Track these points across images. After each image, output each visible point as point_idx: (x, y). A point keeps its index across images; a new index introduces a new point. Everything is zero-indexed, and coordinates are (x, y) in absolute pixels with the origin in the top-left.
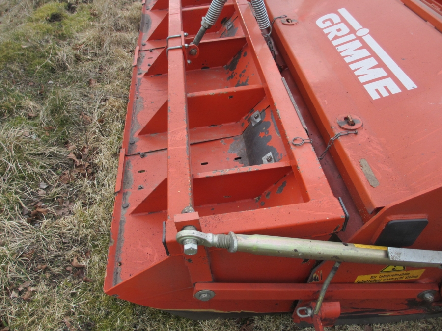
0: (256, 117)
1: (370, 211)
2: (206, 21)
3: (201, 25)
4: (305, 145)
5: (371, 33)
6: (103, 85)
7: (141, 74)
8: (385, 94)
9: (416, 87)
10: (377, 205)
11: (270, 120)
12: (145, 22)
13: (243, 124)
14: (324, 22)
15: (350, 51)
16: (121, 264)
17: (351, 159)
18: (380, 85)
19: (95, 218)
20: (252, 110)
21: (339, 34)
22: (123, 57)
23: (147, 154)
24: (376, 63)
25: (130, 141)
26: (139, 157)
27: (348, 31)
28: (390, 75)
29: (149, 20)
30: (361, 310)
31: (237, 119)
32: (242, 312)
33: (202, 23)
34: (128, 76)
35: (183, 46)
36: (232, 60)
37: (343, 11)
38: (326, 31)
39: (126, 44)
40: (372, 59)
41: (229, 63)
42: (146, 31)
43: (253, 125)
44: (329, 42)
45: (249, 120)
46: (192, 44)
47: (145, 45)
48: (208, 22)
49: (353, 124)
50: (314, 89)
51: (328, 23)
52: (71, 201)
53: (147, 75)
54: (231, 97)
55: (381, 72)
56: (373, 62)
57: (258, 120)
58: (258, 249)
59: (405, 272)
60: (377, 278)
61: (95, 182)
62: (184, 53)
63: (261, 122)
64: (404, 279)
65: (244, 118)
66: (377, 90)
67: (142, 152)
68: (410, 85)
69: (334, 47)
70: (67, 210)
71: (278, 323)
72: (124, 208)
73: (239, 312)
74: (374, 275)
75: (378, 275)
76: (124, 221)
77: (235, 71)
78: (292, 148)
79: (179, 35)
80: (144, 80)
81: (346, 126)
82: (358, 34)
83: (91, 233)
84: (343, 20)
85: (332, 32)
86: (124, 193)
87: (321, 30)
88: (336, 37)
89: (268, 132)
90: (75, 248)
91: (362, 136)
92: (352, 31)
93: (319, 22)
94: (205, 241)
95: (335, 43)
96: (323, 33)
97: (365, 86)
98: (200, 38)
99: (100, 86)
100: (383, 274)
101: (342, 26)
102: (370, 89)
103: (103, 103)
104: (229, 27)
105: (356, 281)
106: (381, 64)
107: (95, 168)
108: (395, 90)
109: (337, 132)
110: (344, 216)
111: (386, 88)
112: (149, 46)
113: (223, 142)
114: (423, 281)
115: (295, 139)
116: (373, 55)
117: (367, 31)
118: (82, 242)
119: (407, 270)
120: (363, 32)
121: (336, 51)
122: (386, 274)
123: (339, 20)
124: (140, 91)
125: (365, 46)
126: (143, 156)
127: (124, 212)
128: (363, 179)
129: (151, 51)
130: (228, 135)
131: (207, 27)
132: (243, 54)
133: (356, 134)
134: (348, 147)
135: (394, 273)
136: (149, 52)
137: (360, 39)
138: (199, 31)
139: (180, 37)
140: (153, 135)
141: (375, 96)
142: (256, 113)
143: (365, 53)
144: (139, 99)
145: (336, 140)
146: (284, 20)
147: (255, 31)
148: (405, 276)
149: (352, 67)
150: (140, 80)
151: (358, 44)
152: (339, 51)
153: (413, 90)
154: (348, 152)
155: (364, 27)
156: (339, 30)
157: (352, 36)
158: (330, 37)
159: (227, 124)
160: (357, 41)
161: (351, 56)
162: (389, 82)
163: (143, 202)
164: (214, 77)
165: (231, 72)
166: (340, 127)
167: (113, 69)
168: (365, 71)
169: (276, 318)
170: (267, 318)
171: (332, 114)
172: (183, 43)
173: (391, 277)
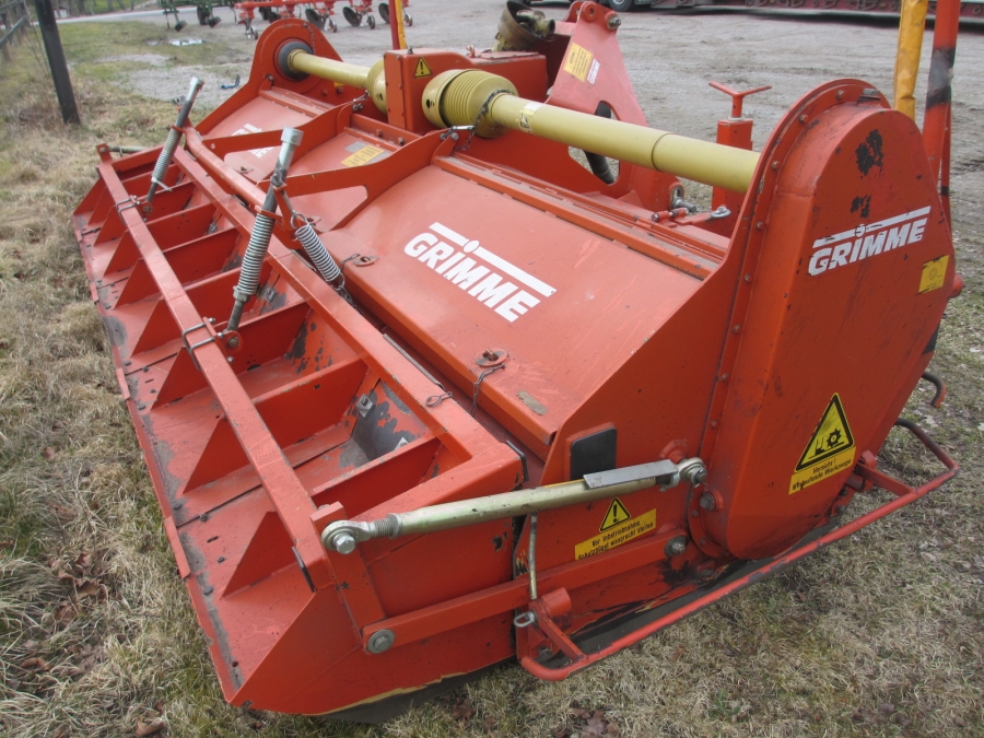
0: (364, 404)
1: (547, 443)
2: (240, 291)
3: (234, 300)
4: (444, 403)
5: (482, 245)
6: (71, 451)
7: (144, 408)
8: (523, 311)
9: (555, 290)
10: (551, 431)
11: (387, 399)
12: (113, 329)
13: (347, 424)
14: (416, 248)
15: (463, 274)
16: (235, 664)
17: (506, 396)
18: (513, 303)
19: (151, 649)
20: (354, 398)
21: (442, 257)
22: (90, 398)
23: (211, 514)
24: (500, 279)
25: (173, 506)
26: (199, 522)
27: (451, 250)
28: (522, 287)
29: (118, 325)
30: (607, 613)
31: (334, 418)
32: (444, 680)
33: (236, 295)
34: (112, 425)
35: (217, 337)
36: (293, 342)
37: (437, 227)
38: (422, 259)
39: (86, 377)
40: (494, 275)
41: (291, 348)
42: (122, 343)
43: (364, 415)
44: (432, 272)
45: (356, 412)
46: (226, 332)
47: (129, 364)
48: (244, 291)
49: (496, 358)
50: (432, 335)
51: (422, 248)
52: (95, 643)
53: (156, 406)
54: (317, 387)
55: (510, 287)
56: (496, 278)
57: (369, 406)
59: (632, 522)
60: (602, 543)
61: (125, 602)
62: (219, 346)
63: (373, 407)
64: (637, 534)
65: (345, 414)
66: (512, 310)
67: (201, 513)
68: (547, 290)
69: (441, 277)
70: (91, 660)
71: (503, 683)
72: (207, 594)
73: (439, 681)
74: (595, 538)
75: (600, 537)
76: (215, 611)
77: (305, 356)
78: (429, 410)
79: (201, 325)
80: (153, 415)
81: (487, 363)
82: (467, 250)
83: (152, 673)
84: (441, 238)
85: (431, 258)
86: (197, 577)
87: (415, 260)
88: (439, 263)
89: (389, 415)
90: (133, 707)
91: (512, 368)
92: (458, 248)
93: (409, 250)
94: (359, 530)
95: (440, 270)
96: (420, 262)
97: (497, 310)
98: (238, 319)
99: (67, 455)
100: (606, 534)
101: (442, 246)
102: (503, 311)
103: (85, 480)
104: (270, 297)
105: (577, 558)
106: (507, 278)
107: (114, 583)
108: (533, 302)
109: (479, 373)
110: (519, 458)
111: (521, 303)
112: (137, 364)
113: (326, 457)
114: (664, 529)
115: (429, 400)
116: (494, 269)
117: (476, 243)
118: (141, 694)
119: (634, 517)
120: (472, 246)
121: (445, 280)
122: (610, 532)
123: (436, 240)
124: (155, 432)
125: (480, 262)
126: (205, 519)
127: (209, 600)
128: (527, 411)
129: (146, 370)
130: (331, 446)
131: (245, 299)
132: (309, 328)
133: (503, 368)
134: (499, 385)
135: (619, 527)
136: (142, 372)
137: (471, 255)
138: (234, 309)
139: (204, 326)
140: (209, 485)
141: (512, 318)
142: (363, 398)
143: (483, 270)
144: (160, 445)
145: (481, 384)
146: (358, 260)
147: (318, 288)
148: (636, 528)
149: (473, 292)
150: (147, 417)
151: (470, 262)
152: (449, 278)
153: (554, 296)
154: (500, 390)
155: (471, 238)
156: (440, 253)
157: (460, 255)
158: (431, 264)
159: (324, 431)
160: (469, 259)
161: (466, 280)
162: (524, 296)
163: (239, 566)
164: (274, 376)
165: (299, 361)
166: (482, 367)
167: (83, 420)
168: (490, 292)
169: (497, 678)
170: (484, 683)
171: (464, 353)
172: (214, 333)
173: (619, 536)
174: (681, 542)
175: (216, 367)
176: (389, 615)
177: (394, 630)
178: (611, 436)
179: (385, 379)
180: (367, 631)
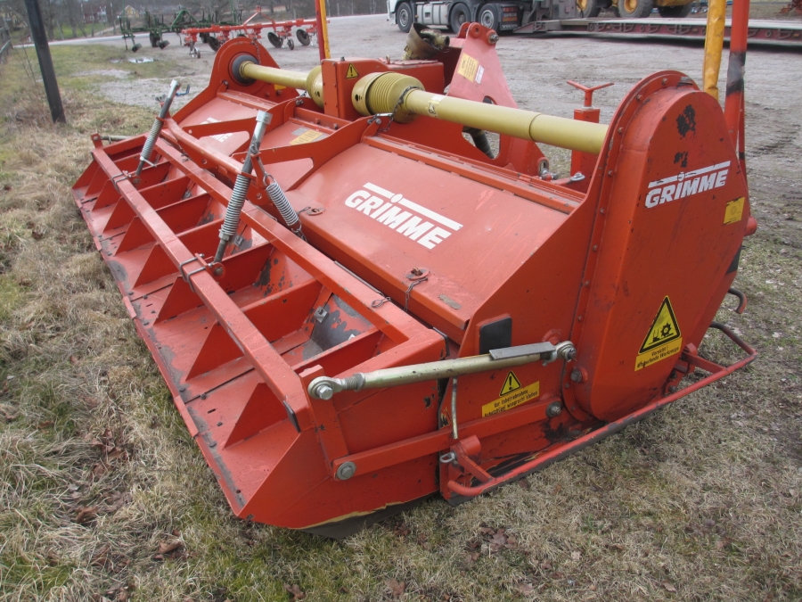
0: (320, 313)
1: (463, 328)
2: (223, 233)
3: (219, 239)
4: (385, 305)
5: (405, 197)
6: (91, 358)
7: (148, 324)
8: (439, 241)
9: (462, 226)
10: (465, 319)
11: (338, 309)
12: (116, 270)
13: (306, 329)
14: (354, 201)
15: (392, 218)
16: (239, 492)
17: (430, 298)
18: (431, 235)
19: (166, 493)
20: (312, 310)
21: (374, 207)
22: (101, 320)
23: (208, 394)
24: (420, 220)
25: (179, 389)
26: (200, 400)
27: (382, 201)
28: (437, 224)
29: (119, 266)
30: (505, 460)
31: (296, 325)
32: (388, 507)
33: (221, 235)
34: (120, 339)
35: (207, 266)
36: (260, 274)
37: (369, 186)
38: (359, 209)
39: (96, 306)
40: (416, 217)
41: (258, 279)
42: (124, 279)
43: (321, 321)
44: (368, 217)
45: (314, 320)
46: (213, 263)
47: (132, 294)
48: (227, 233)
49: (421, 274)
50: (371, 260)
51: (359, 201)
53: (158, 321)
54: (285, 301)
55: (428, 225)
56: (417, 220)
57: (324, 314)
58: (381, 380)
59: (522, 390)
60: (501, 406)
61: (143, 462)
62: (209, 273)
63: (327, 315)
64: (526, 400)
65: (305, 321)
66: (430, 241)
67: (202, 393)
68: (456, 226)
69: (375, 221)
70: (121, 502)
71: (430, 512)
72: (212, 447)
73: (384, 508)
74: (497, 401)
75: (499, 401)
76: (220, 458)
77: (270, 283)
78: (374, 310)
79: (194, 259)
80: (155, 329)
81: (415, 277)
82: (393, 201)
83: (169, 509)
84: (373, 194)
85: (366, 208)
86: (203, 436)
87: (354, 210)
88: (373, 211)
89: (340, 320)
90: (157, 532)
91: (433, 280)
92: (386, 200)
93: (349, 203)
94: (335, 384)
95: (374, 216)
96: (358, 211)
97: (419, 242)
98: (221, 256)
99: (88, 361)
100: (503, 398)
101: (374, 199)
102: (425, 242)
103: (103, 378)
104: (239, 243)
105: (483, 415)
106: (425, 219)
107: (131, 449)
108: (446, 234)
109: (409, 284)
110: (443, 338)
111: (437, 236)
112: (138, 294)
113: (292, 353)
114: (545, 397)
115: (374, 303)
116: (415, 214)
117: (400, 196)
118: (163, 522)
119: (524, 386)
120: (398, 198)
121: (378, 223)
122: (507, 397)
123: (369, 195)
124: (159, 340)
125: (404, 209)
126: (204, 397)
127: (213, 451)
128: (447, 308)
129: (146, 298)
130: (295, 345)
131: (228, 239)
132: (272, 263)
133: (427, 280)
134: (423, 291)
135: (513, 394)
136: (143, 299)
137: (396, 204)
138: (219, 246)
139: (197, 260)
140: (205, 374)
141: (431, 246)
142: (319, 309)
143: (406, 215)
144: (163, 349)
145: (411, 291)
146: (310, 211)
147: (279, 231)
148: (525, 395)
149: (400, 230)
150: (151, 330)
151: (397, 209)
152: (381, 221)
153: (461, 230)
154: (426, 295)
155: (396, 193)
156: (373, 204)
157: (388, 205)
158: (367, 212)
159: (288, 335)
160: (395, 207)
161: (394, 222)
162: (438, 231)
163: (237, 424)
164: (247, 298)
165: (265, 288)
166: (411, 280)
167: (98, 335)
168: (413, 229)
169: (425, 509)
170: (415, 512)
171: (398, 272)
172: (205, 264)
173: (513, 401)
174: (557, 405)
175: (208, 287)
176: (351, 453)
177: (356, 462)
178: (507, 325)
179: (337, 292)
180: (336, 462)
